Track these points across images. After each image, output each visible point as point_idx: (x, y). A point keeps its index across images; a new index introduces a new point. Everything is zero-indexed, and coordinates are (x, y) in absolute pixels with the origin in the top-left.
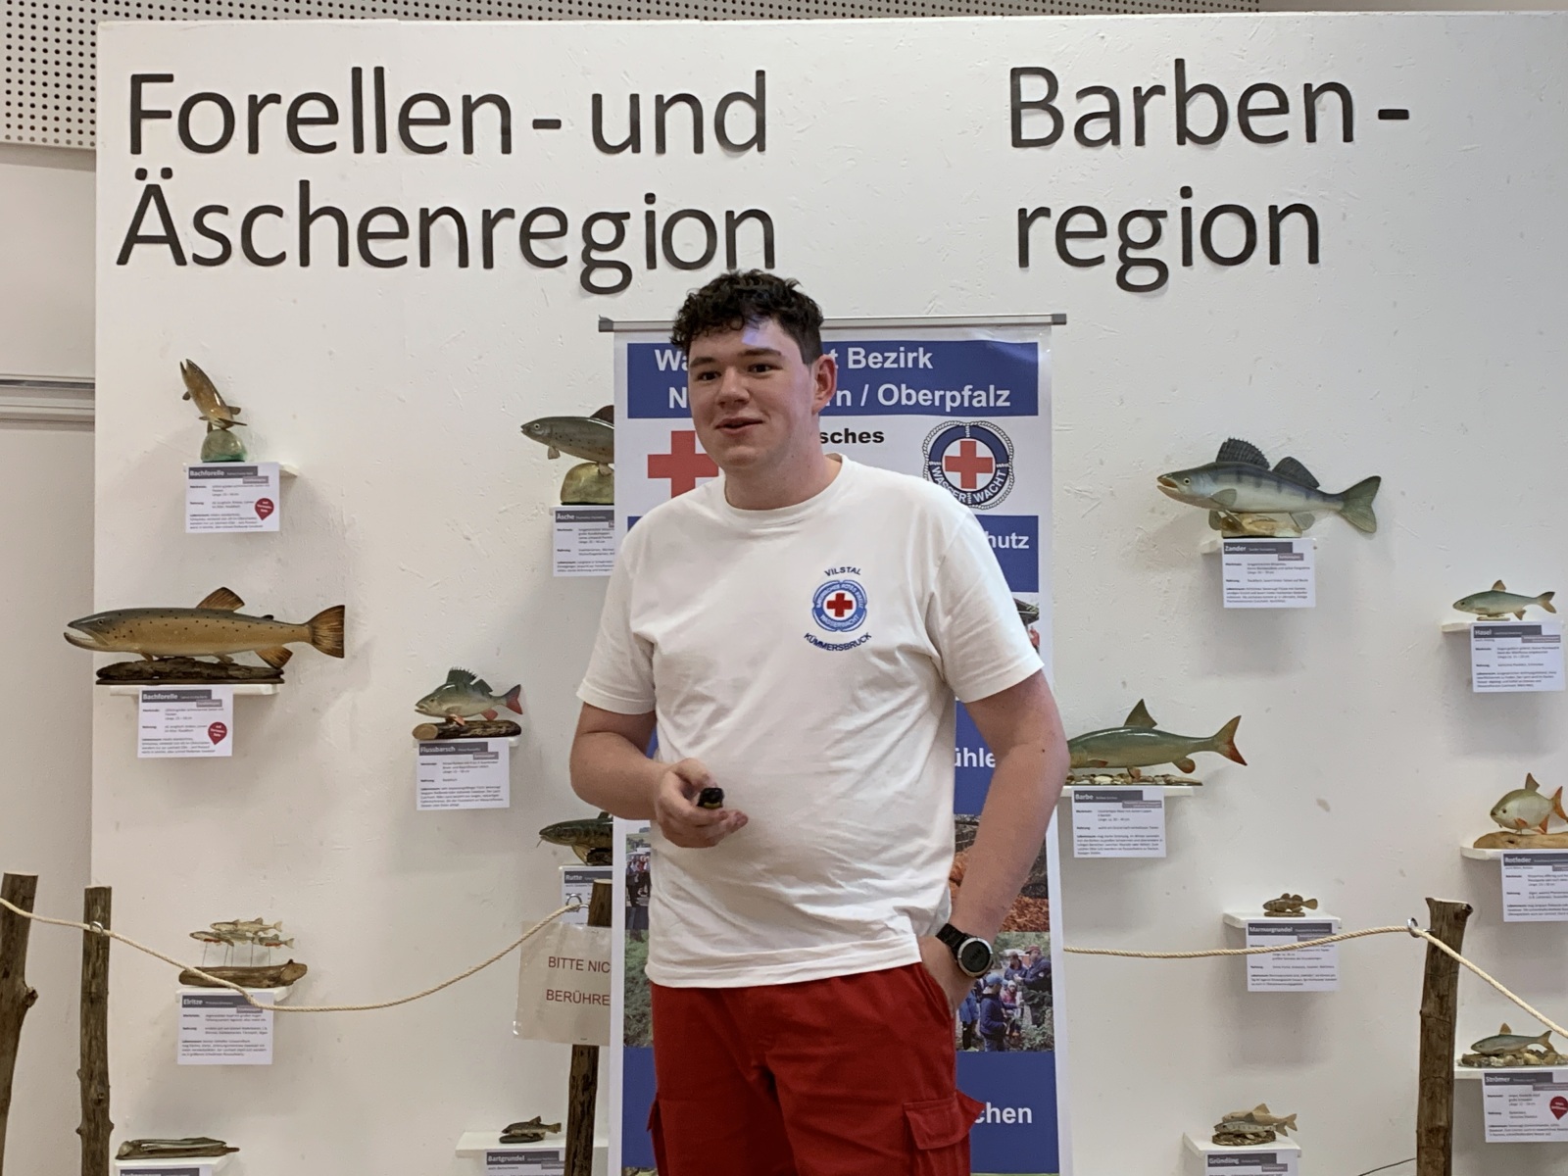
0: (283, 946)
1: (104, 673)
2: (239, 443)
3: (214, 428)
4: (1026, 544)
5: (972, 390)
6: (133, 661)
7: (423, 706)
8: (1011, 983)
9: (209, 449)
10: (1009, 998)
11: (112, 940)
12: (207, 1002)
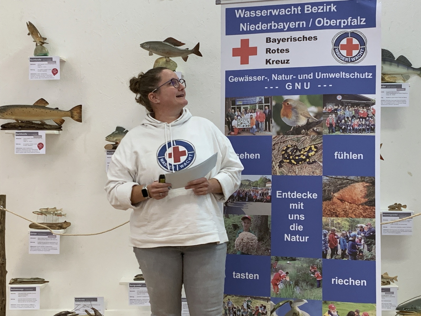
0: (63, 216)
1: (3, 126)
2: (46, 50)
3: (38, 45)
4: (371, 76)
5: (352, 19)
6: (13, 122)
7: (108, 138)
8: (360, 236)
9: (37, 52)
10: (359, 241)
11: (6, 212)
12: (38, 234)
